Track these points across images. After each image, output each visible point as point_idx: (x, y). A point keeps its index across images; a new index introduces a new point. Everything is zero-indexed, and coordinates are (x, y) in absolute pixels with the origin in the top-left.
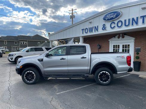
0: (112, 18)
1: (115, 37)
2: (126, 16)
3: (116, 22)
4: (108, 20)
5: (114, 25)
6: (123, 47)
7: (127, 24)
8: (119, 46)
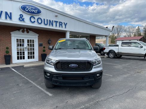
0: (33, 12)
1: (19, 30)
2: (44, 15)
3: (36, 17)
4: (28, 12)
5: (35, 20)
6: (28, 42)
7: (46, 23)
8: (23, 40)
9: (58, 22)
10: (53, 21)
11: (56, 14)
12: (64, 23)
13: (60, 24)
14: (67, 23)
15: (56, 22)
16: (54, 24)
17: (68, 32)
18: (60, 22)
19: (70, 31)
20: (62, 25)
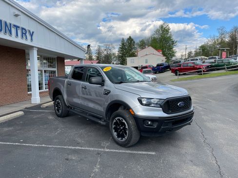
9: (19, 27)
10: (10, 24)
11: (17, 12)
12: (30, 31)
13: (23, 33)
14: (33, 32)
15: (17, 27)
16: (13, 30)
17: (34, 48)
18: (23, 29)
19: (38, 48)
20: (25, 34)
